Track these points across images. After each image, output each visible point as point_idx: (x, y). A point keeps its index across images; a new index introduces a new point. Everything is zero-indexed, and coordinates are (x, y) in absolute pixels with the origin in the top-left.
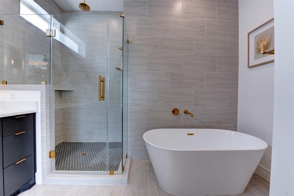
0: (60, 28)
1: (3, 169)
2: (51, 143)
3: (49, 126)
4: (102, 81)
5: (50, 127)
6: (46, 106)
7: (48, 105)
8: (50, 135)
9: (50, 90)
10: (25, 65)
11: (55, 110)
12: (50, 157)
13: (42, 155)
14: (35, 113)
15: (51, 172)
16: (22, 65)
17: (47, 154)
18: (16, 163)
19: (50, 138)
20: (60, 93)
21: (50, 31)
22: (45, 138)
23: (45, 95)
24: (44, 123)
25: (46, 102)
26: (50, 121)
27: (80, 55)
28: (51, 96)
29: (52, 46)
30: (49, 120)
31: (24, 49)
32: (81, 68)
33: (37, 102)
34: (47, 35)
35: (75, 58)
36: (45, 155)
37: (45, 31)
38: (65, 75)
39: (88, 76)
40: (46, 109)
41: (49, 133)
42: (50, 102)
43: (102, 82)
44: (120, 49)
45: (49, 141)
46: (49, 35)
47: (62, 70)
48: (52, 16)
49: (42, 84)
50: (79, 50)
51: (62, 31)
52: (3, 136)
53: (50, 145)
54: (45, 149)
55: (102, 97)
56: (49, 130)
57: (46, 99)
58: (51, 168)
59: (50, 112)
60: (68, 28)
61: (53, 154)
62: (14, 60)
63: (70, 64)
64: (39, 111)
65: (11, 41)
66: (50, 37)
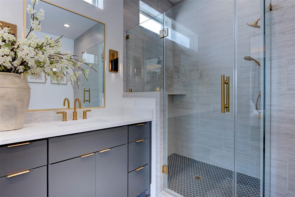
0: (172, 24)
1: (128, 173)
2: (164, 155)
3: (162, 136)
4: (226, 83)
5: (164, 138)
6: (160, 115)
7: (162, 113)
8: (164, 147)
9: (164, 97)
10: (144, 72)
11: (168, 119)
12: (163, 171)
13: (156, 168)
14: (151, 121)
15: (164, 189)
16: (141, 72)
17: (160, 168)
18: (136, 170)
19: (164, 151)
20: (172, 97)
21: (163, 31)
22: (159, 150)
23: (159, 103)
24: (159, 133)
25: (161, 111)
26: (164, 131)
27: (192, 49)
28: (164, 103)
29: (165, 47)
30: (162, 130)
31: (143, 56)
32: (194, 66)
33: (153, 110)
34: (160, 37)
35: (187, 55)
36: (159, 168)
37: (158, 33)
38: (176, 77)
39: (201, 76)
40: (161, 118)
41: (163, 144)
42: (164, 110)
43: (225, 85)
44: (252, 26)
45: (162, 153)
46: (162, 36)
47: (174, 71)
48: (165, 15)
49: (157, 90)
50: (191, 44)
51: (174, 27)
52: (129, 143)
53: (164, 158)
54: (159, 162)
55: (226, 107)
56: (163, 142)
57: (160, 106)
58: (164, 184)
59: (164, 121)
60: (179, 22)
61: (166, 169)
62: (137, 69)
63: (181, 63)
64: (155, 119)
65: (134, 51)
66: (163, 37)
